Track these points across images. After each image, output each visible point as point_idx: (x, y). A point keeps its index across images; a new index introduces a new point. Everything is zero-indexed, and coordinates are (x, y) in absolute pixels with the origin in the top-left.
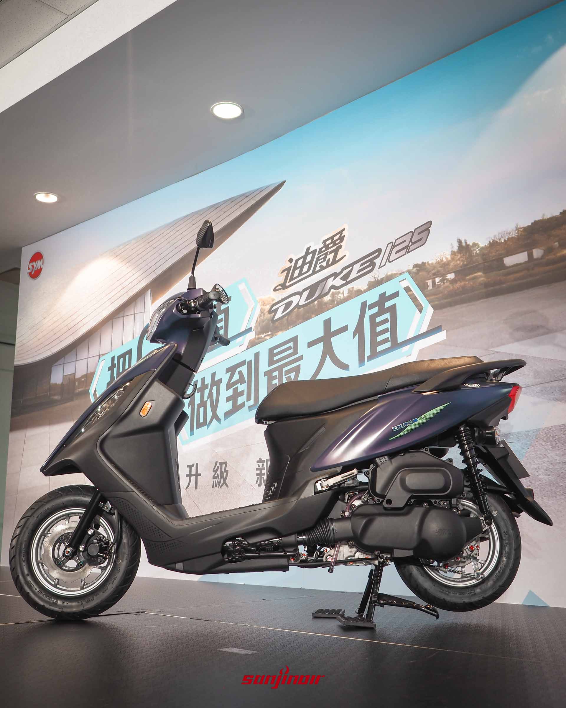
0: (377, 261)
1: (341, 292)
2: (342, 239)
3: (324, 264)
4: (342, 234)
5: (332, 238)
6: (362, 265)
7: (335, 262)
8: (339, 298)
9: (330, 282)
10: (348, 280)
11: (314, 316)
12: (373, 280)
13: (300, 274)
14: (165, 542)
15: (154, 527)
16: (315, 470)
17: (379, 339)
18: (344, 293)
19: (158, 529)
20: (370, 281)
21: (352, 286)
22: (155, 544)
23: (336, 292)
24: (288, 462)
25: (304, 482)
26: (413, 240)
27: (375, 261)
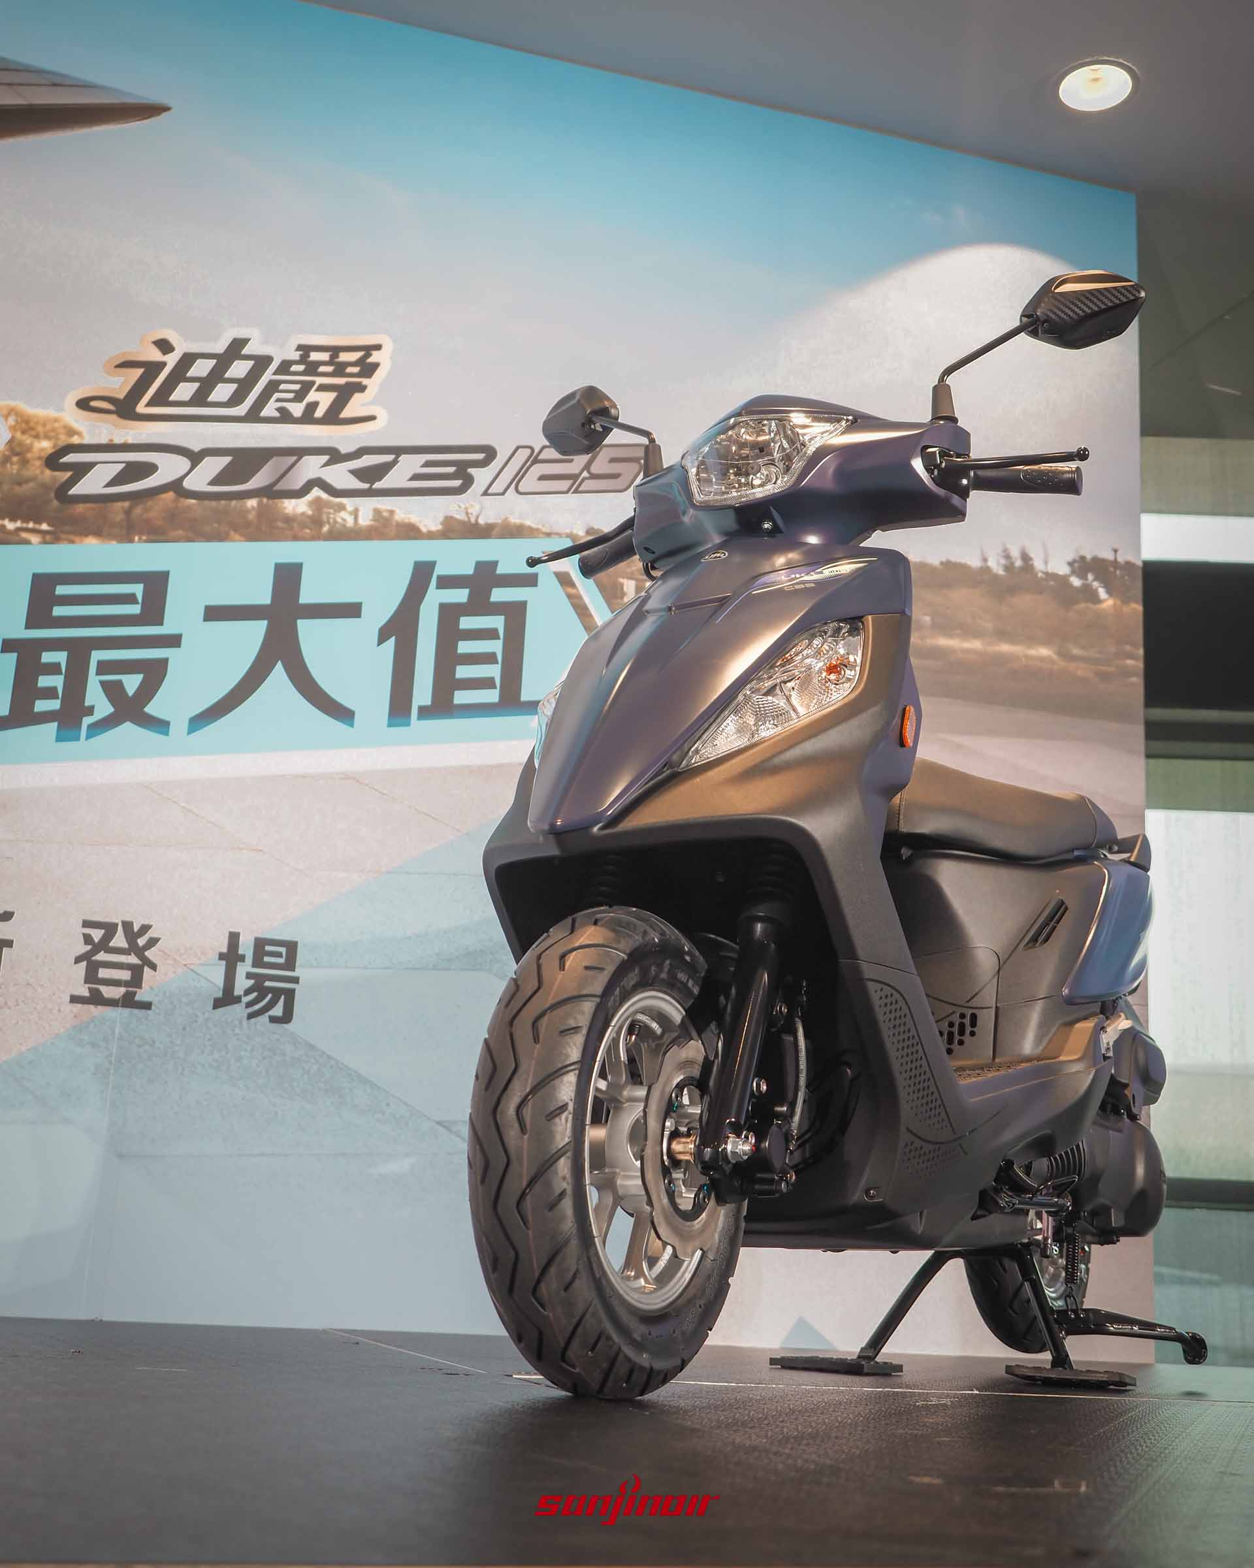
0: (482, 476)
1: (350, 508)
2: (369, 369)
3: (297, 409)
4: (368, 355)
5: (335, 350)
6: (428, 464)
7: (333, 417)
8: (339, 520)
9: (312, 467)
10: (377, 485)
11: (237, 537)
12: (461, 516)
13: (200, 399)
14: (941, 1143)
15: (936, 1095)
16: (1070, 1001)
17: (463, 672)
18: (360, 514)
19: (940, 1102)
20: (451, 517)
21: (389, 508)
22: (921, 1148)
23: (330, 502)
24: (997, 969)
25: (1057, 1025)
26: (595, 469)
27: (471, 471)
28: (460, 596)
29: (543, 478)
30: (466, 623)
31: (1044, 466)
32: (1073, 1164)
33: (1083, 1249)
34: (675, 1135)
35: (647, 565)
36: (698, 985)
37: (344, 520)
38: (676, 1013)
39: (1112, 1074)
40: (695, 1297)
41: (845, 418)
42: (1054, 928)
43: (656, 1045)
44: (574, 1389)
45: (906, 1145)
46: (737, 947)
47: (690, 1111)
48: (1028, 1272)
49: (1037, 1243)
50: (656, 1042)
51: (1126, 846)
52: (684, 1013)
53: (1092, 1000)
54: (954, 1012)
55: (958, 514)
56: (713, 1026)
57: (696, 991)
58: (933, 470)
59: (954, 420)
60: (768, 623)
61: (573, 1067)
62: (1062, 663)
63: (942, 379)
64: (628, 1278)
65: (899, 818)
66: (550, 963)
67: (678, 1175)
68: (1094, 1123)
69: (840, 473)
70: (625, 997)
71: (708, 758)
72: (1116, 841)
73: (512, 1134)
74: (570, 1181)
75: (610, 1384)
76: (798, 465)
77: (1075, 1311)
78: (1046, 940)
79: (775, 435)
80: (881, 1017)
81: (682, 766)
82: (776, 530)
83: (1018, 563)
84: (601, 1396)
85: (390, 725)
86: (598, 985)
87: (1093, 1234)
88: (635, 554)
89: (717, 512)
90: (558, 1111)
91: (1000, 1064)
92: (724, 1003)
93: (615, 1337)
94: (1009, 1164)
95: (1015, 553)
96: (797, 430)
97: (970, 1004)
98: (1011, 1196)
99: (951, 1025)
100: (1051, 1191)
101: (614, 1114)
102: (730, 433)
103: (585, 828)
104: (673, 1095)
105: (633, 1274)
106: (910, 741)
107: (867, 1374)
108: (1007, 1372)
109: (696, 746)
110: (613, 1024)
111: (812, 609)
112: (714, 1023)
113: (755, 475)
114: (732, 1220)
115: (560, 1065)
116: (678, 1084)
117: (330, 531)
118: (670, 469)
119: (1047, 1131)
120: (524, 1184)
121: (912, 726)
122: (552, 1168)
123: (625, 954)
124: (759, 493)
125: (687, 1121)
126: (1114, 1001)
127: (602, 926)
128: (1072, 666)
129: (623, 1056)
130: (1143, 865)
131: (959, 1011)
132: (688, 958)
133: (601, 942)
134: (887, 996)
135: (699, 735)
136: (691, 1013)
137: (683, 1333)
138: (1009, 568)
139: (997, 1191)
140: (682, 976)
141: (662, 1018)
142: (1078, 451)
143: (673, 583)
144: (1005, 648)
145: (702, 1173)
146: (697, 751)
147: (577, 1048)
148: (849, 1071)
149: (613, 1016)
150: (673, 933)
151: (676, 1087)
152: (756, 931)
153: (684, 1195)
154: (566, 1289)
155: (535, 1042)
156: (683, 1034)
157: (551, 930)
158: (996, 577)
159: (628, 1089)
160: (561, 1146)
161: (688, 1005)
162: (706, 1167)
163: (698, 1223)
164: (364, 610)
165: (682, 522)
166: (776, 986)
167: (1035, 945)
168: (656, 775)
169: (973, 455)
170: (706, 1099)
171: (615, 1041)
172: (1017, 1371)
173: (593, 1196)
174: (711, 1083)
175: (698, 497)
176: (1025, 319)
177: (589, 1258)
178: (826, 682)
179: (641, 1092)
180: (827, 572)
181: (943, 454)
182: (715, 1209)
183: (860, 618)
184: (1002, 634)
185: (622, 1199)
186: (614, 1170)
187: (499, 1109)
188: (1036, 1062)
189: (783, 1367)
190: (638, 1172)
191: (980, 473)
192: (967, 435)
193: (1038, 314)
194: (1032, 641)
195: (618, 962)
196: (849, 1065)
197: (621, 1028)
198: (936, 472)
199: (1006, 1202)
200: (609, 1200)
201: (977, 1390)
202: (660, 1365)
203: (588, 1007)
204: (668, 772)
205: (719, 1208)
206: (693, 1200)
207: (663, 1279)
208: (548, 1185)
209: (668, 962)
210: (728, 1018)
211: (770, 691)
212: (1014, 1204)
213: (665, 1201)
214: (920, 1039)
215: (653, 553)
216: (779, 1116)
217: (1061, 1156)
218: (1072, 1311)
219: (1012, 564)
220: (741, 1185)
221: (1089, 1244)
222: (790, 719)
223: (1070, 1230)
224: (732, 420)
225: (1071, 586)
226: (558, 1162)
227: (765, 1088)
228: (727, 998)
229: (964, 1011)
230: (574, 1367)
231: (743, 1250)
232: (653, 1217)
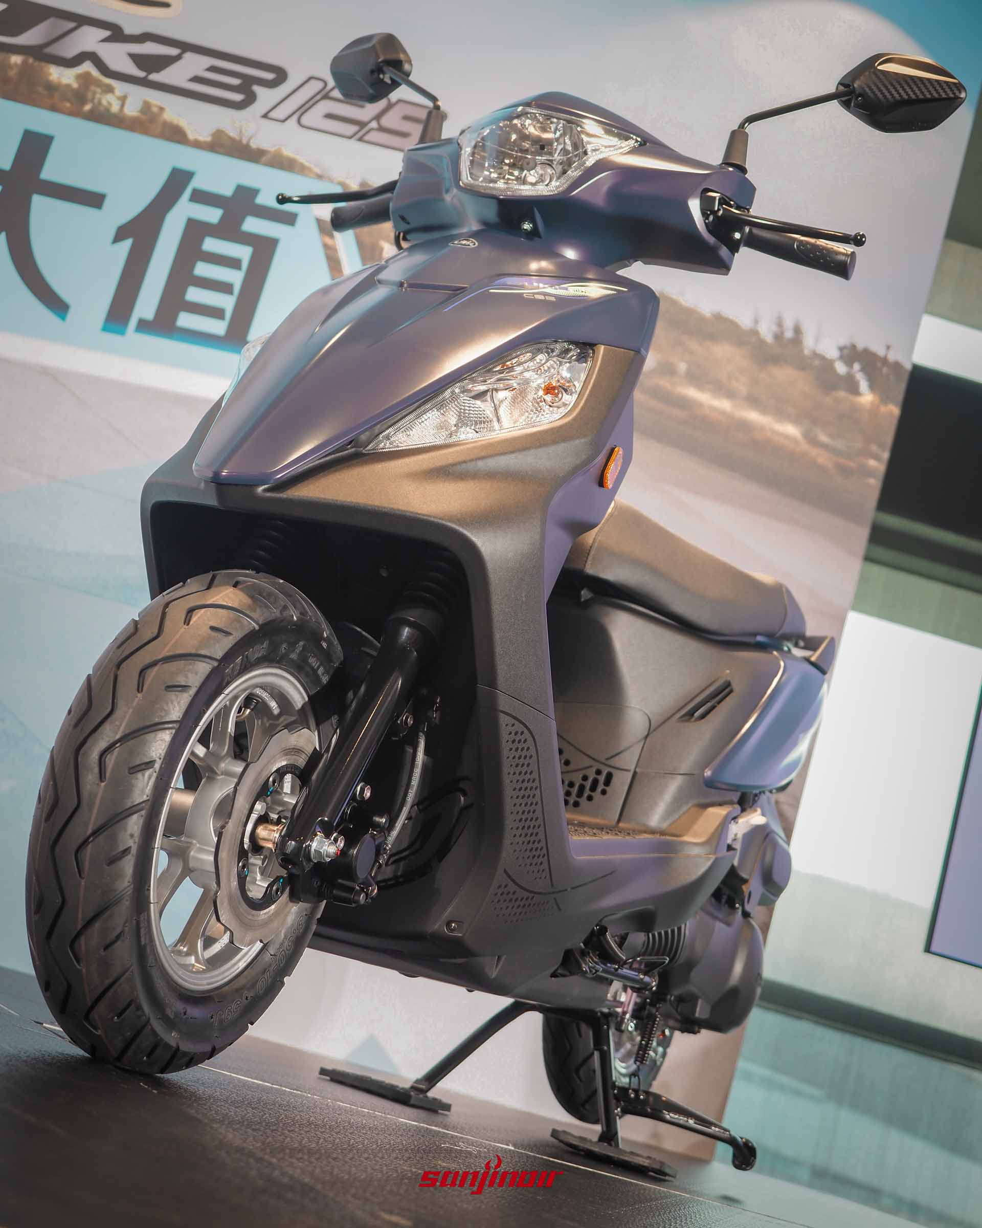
0: (265, 97)
6: (213, 70)
8: (104, 102)
9: (89, 39)
10: (155, 77)
12: (233, 134)
14: (535, 893)
15: (543, 844)
16: (710, 784)
17: (194, 294)
18: (128, 102)
19: (546, 852)
20: (223, 132)
21: (159, 103)
22: (514, 893)
23: (100, 81)
24: (646, 733)
25: (690, 805)
26: (386, 121)
27: (256, 88)
28: (212, 215)
29: (329, 116)
30: (211, 245)
31: (822, 242)
32: (670, 946)
33: (663, 1032)
34: (263, 819)
35: (399, 234)
36: (328, 674)
37: (109, 104)
38: (298, 696)
39: (733, 866)
40: (242, 988)
41: (634, 137)
42: (713, 708)
43: (271, 725)
44: (92, 1050)
45: (500, 887)
46: (379, 645)
47: (285, 799)
48: (601, 1041)
49: (616, 1015)
50: (271, 722)
51: (812, 644)
52: (307, 699)
53: (734, 788)
54: (591, 767)
55: (723, 267)
56: (334, 720)
57: (325, 679)
58: (709, 215)
59: (743, 170)
60: (498, 326)
61: (170, 726)
62: (805, 446)
63: (742, 126)
64: (179, 953)
65: (587, 558)
66: (177, 612)
67: (256, 861)
68: (703, 909)
69: (614, 193)
70: (246, 667)
71: (398, 446)
72: (802, 637)
73: (90, 778)
74: (137, 840)
75: (130, 1053)
76: (574, 173)
77: (636, 1091)
78: (703, 716)
79: (561, 135)
80: (505, 752)
81: (368, 448)
82: (534, 234)
83: (789, 334)
84: (118, 1064)
85: (105, 329)
86: (220, 648)
87: (677, 1020)
88: (389, 219)
89: (480, 198)
90: (143, 767)
91: (623, 829)
92: (352, 697)
93: (146, 1008)
94: (603, 930)
95: (789, 324)
96: (583, 136)
97: (609, 762)
98: (596, 963)
99: (585, 778)
100: (643, 967)
101: (205, 783)
102: (515, 121)
103: (250, 485)
104: (271, 779)
105: (185, 949)
106: (610, 483)
107: (413, 1106)
108: (552, 1136)
109: (387, 432)
110: (226, 692)
111: (546, 323)
112: (336, 716)
113: (529, 171)
114: (303, 919)
115: (157, 720)
116: (278, 771)
117: (92, 111)
118: (449, 141)
119: (651, 907)
120: (90, 831)
121: (616, 468)
122: (124, 821)
123: (258, 624)
124: (526, 191)
125: (280, 809)
126: (756, 795)
127: (241, 590)
128: (814, 452)
129: (231, 728)
130: (822, 668)
131: (597, 766)
132: (324, 645)
133: (235, 605)
134: (516, 733)
135: (392, 422)
136: (314, 701)
137: (221, 1021)
138: (778, 337)
139: (583, 954)
140: (313, 661)
141: (283, 699)
142: (856, 236)
143: (419, 258)
144: (753, 416)
145: (281, 865)
146: (388, 438)
147: (180, 707)
148: (462, 799)
149: (228, 684)
150: (315, 615)
151: (275, 772)
152: (402, 635)
153: (257, 882)
154: (106, 947)
155: (138, 690)
156: (300, 719)
157: (189, 580)
158: (762, 342)
159: (227, 762)
160: (137, 803)
161: (312, 693)
162: (286, 860)
163: (264, 914)
164: (107, 203)
165: (443, 200)
166: (408, 696)
167: (689, 719)
168: (337, 451)
169: (752, 212)
170: (305, 792)
171: (226, 710)
172: (562, 1137)
173: (161, 861)
174: (314, 777)
175: (466, 178)
176: (841, 88)
177: (138, 923)
178: (541, 401)
179: (238, 768)
180: (572, 290)
181: (723, 201)
182: (287, 904)
183: (592, 346)
184: (753, 401)
185: (192, 871)
186: (189, 840)
187: (83, 749)
188: (658, 836)
189: (332, 1080)
190: (212, 847)
191: (756, 231)
192: (753, 189)
193: (855, 85)
194: (780, 414)
195: (245, 632)
196: (465, 795)
197: (235, 698)
198: (711, 218)
199: (589, 968)
200: (178, 869)
201: (514, 1145)
202: (187, 1047)
203: (203, 668)
204: (353, 450)
205: (291, 904)
206: (265, 889)
207: (215, 962)
208: (114, 839)
209: (301, 643)
210: (349, 714)
211: (480, 396)
212: (597, 971)
213: (235, 883)
214: (540, 785)
215: (408, 223)
216: (376, 826)
217: (660, 934)
218: (634, 1090)
219: (782, 333)
220: (321, 886)
221: (673, 1029)
222: (492, 430)
223: (654, 1010)
224: (520, 109)
225: (834, 370)
226: (129, 818)
227: (369, 794)
228: (355, 694)
229: (601, 767)
230: (96, 1028)
231: (308, 951)
232: (216, 897)
